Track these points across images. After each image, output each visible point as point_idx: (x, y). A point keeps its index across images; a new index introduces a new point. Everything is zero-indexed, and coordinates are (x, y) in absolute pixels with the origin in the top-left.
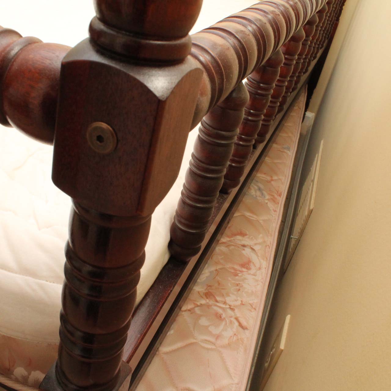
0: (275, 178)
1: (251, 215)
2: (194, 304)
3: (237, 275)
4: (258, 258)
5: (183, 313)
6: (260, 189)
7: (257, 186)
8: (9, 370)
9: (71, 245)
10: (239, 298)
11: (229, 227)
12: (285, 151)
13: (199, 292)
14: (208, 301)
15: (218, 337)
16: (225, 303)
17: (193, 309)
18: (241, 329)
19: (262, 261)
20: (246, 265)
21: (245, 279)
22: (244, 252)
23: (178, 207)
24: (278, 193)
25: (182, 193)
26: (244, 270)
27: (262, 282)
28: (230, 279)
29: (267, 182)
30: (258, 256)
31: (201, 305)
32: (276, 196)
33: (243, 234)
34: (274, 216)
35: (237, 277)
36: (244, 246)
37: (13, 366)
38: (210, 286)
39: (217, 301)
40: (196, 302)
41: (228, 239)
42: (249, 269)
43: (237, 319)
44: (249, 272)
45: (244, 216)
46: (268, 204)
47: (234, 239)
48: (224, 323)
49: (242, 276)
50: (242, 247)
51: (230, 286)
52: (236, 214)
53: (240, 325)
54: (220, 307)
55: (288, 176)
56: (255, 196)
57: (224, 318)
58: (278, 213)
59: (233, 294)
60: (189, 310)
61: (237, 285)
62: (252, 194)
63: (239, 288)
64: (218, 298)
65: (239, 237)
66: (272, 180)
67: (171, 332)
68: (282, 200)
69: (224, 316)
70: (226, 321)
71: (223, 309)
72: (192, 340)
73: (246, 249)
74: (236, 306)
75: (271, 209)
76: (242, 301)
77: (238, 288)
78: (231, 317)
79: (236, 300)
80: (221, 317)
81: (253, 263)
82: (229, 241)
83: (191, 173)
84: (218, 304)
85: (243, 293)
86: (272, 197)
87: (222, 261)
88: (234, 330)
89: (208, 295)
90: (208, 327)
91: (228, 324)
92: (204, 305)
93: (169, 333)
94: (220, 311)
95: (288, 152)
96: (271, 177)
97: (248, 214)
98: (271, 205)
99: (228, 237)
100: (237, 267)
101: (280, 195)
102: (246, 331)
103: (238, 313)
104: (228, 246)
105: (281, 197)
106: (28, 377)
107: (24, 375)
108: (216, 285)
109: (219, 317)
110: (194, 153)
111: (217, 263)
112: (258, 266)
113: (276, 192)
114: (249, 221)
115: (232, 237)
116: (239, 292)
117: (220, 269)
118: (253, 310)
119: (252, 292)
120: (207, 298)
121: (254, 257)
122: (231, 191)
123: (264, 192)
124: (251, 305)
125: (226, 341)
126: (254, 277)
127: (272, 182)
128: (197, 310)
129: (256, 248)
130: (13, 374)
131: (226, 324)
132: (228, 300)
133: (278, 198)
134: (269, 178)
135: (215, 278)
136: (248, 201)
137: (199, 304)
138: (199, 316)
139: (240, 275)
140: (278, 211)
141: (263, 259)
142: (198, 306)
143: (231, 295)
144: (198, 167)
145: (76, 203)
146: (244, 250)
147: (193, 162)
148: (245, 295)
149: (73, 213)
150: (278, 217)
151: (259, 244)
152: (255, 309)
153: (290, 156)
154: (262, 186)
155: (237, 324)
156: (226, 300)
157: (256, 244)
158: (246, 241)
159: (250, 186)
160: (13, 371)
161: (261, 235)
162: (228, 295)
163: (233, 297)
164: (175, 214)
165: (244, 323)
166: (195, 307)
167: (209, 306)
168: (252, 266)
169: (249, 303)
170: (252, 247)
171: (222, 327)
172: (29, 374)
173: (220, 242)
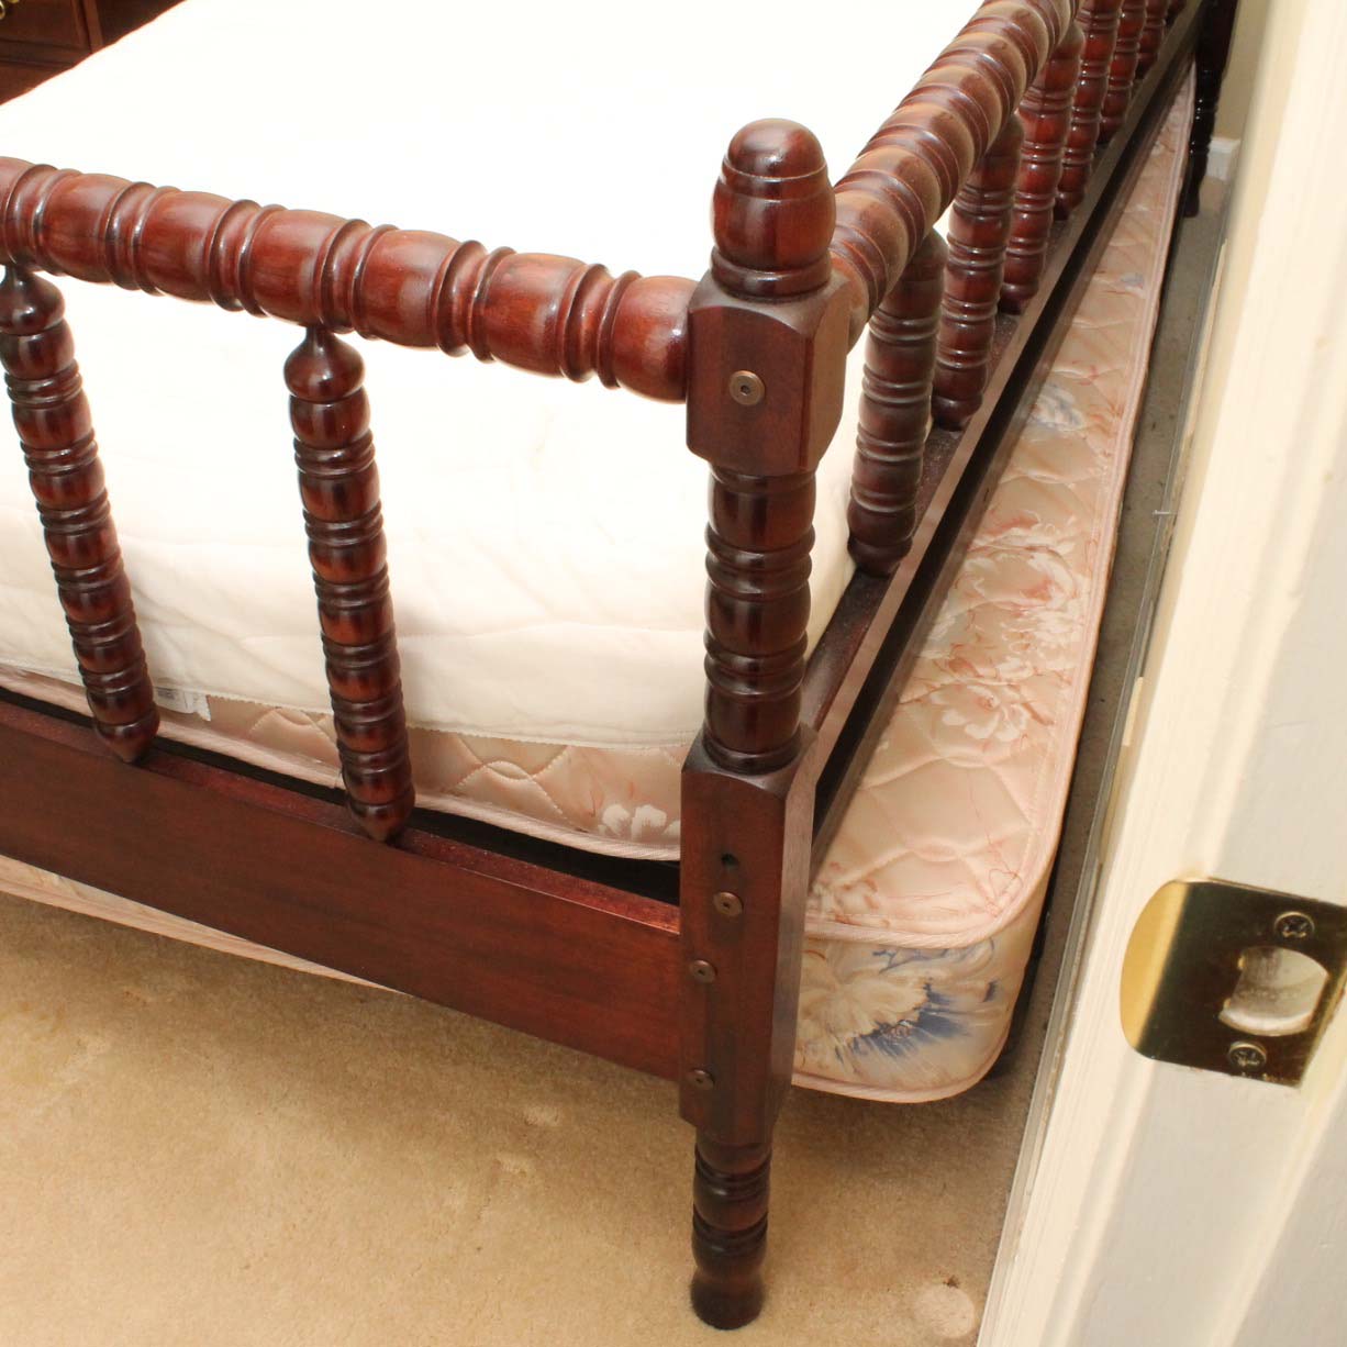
0: (1103, 369)
1: (1045, 474)
2: (927, 685)
3: (1019, 615)
4: (1069, 573)
5: (905, 708)
6: (1063, 406)
7: (1057, 398)
8: (593, 815)
9: (714, 529)
10: (1028, 663)
11: (993, 511)
12: (1129, 288)
13: (935, 662)
14: (957, 676)
15: (986, 745)
16: (997, 678)
17: (927, 695)
18: (1036, 724)
19: (1080, 577)
20: (1040, 589)
21: (1039, 621)
22: (1031, 563)
23: (855, 469)
24: (1113, 408)
25: (859, 444)
26: (1034, 601)
27: (1082, 625)
28: (1003, 625)
29: (1082, 384)
30: (1067, 567)
31: (944, 687)
32: (1109, 418)
33: (1026, 523)
34: (1106, 467)
35: (1020, 620)
36: (1032, 549)
37: (601, 804)
38: (958, 646)
39: (979, 676)
40: (931, 683)
41: (992, 540)
42: (1046, 597)
43: (1026, 705)
44: (1050, 605)
45: (1025, 479)
46: (1089, 442)
47: (1006, 538)
48: (997, 717)
49: (1031, 616)
50: (1027, 553)
51: (1006, 639)
52: (1007, 478)
53: (1035, 716)
54: (987, 687)
55: (1141, 359)
56: (1050, 426)
57: (998, 707)
58: (1116, 458)
59: (1015, 656)
60: (918, 700)
61: (1022, 636)
62: (1044, 421)
63: (1027, 643)
64: (981, 671)
65: (1017, 531)
66: (1095, 377)
67: (884, 746)
68: (1125, 425)
69: (996, 702)
70: (1002, 713)
71: (994, 690)
72: (932, 758)
73: (1036, 554)
74: (1024, 681)
75: (1097, 451)
76: (1035, 668)
77: (1024, 642)
78: (1013, 703)
79: (1022, 668)
80: (990, 705)
81: (1057, 584)
82: (995, 543)
83: (869, 403)
84: (981, 681)
85: (1038, 650)
86: (1097, 421)
87: (980, 590)
88: (1023, 727)
89: (956, 664)
90: (963, 727)
91: (1007, 717)
92: (950, 685)
93: (879, 749)
94: (988, 694)
95: (1138, 290)
96: (1093, 368)
97: (1035, 473)
98: (1095, 442)
99: (992, 533)
100: (1020, 600)
101: (1120, 414)
102: (1049, 727)
103: (1027, 694)
104: (992, 554)
105: (1121, 417)
106: (631, 822)
107: (622, 819)
108: (973, 642)
109: (985, 706)
110: (869, 366)
111: (970, 595)
112: (1068, 588)
113: (1110, 408)
114: (1039, 488)
115: (1001, 532)
116: (1029, 651)
117: (979, 607)
118: (1064, 685)
119: (1059, 646)
120: (955, 671)
121: (1058, 572)
122: (968, 423)
123: (1076, 412)
124: (1059, 675)
125: (1006, 753)
126: (1059, 614)
127: (1096, 383)
128: (936, 698)
129: (1063, 550)
130: (601, 823)
131: (1002, 718)
132: (1002, 667)
133: (1115, 420)
134: (1084, 374)
135: (968, 627)
136: (1033, 440)
137: (937, 685)
138: (940, 711)
139: (1026, 613)
140: (1117, 453)
141: (1084, 575)
142: (936, 690)
143: (1008, 658)
144: (879, 389)
145: (717, 468)
146: (1032, 557)
147: (868, 382)
148: (1042, 655)
149: (712, 486)
150: (1118, 468)
151: (1072, 539)
152: (1069, 683)
153: (1144, 300)
154: (1067, 396)
155: (1026, 715)
156: (997, 671)
157: (1059, 542)
158: (1034, 537)
159: (1034, 402)
160: (601, 816)
161: (1073, 519)
162: (1002, 660)
163: (1014, 662)
164: (851, 484)
165: (1043, 711)
166: (930, 692)
167: (959, 687)
168: (1053, 590)
169: (1054, 672)
170: (1051, 548)
171: (993, 724)
172: (633, 815)
173: (972, 548)
